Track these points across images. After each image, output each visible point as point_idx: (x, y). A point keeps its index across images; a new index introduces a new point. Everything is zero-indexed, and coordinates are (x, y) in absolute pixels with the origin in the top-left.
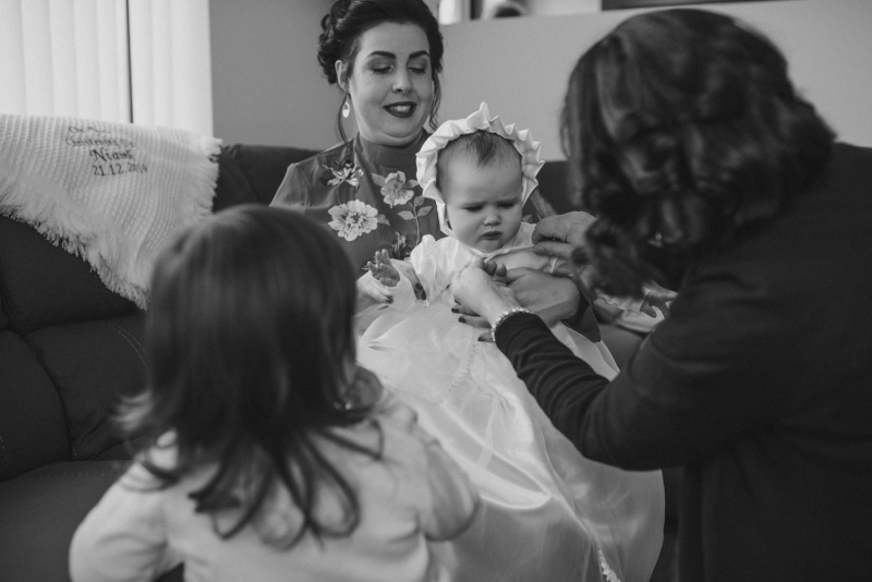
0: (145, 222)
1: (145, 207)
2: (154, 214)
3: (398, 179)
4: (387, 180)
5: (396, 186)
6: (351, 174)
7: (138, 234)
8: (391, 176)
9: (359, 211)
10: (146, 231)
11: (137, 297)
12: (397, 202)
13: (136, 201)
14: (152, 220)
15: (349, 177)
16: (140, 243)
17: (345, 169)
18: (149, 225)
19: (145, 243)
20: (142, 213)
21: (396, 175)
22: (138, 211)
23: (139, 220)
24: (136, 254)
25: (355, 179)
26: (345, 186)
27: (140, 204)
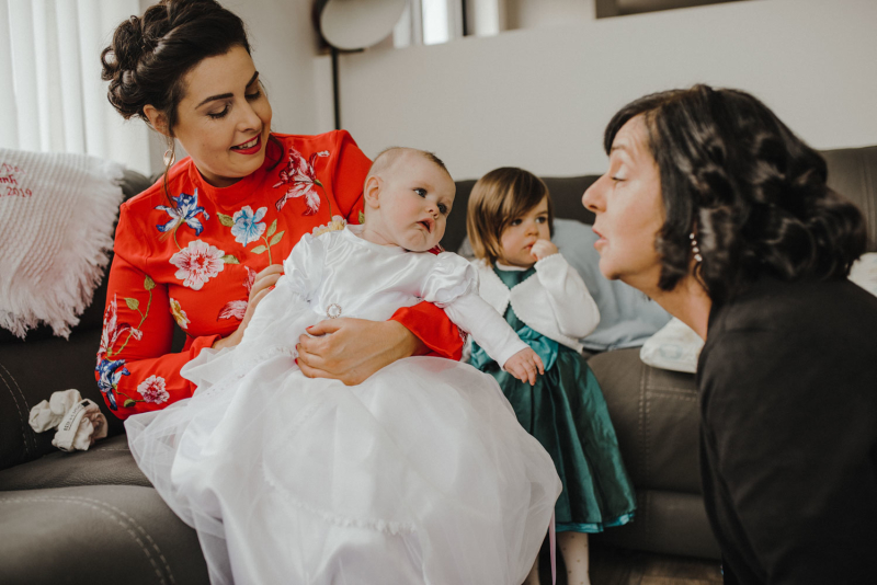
0: (21, 247)
1: (22, 232)
2: (33, 239)
3: (245, 216)
4: (234, 219)
5: (246, 224)
6: (190, 212)
7: (12, 259)
8: (237, 214)
9: (203, 252)
10: (22, 255)
11: (11, 325)
12: (250, 240)
13: (11, 225)
14: (30, 244)
15: (188, 216)
16: (15, 267)
17: (183, 207)
18: (26, 250)
19: (21, 268)
20: (19, 238)
21: (241, 212)
22: (13, 235)
23: (15, 244)
24: (9, 279)
25: (196, 220)
26: (183, 227)
27: (16, 229)
